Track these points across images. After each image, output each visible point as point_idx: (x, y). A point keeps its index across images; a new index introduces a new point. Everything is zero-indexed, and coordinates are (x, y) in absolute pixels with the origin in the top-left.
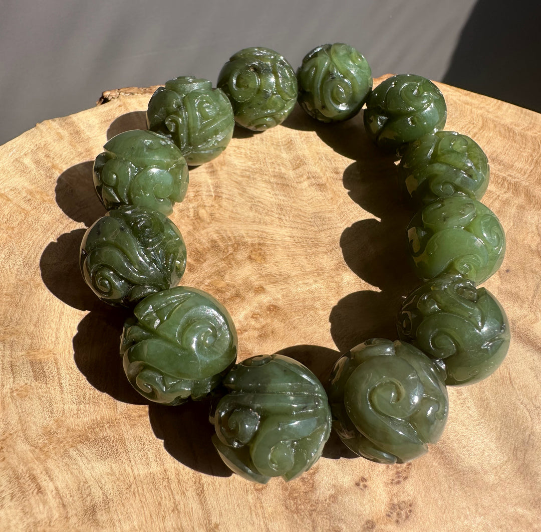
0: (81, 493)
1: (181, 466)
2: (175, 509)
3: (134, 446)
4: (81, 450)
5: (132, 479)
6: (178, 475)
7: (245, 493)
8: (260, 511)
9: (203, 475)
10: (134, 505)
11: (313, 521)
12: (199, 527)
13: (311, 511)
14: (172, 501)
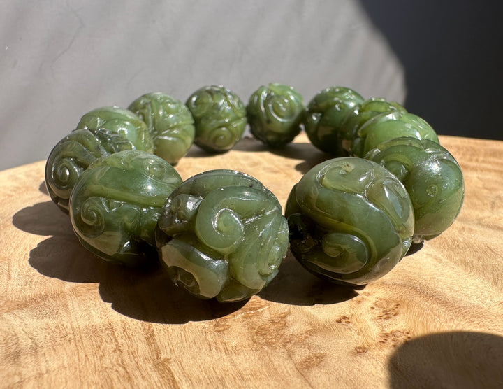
0: (6, 343)
1: (129, 319)
2: (118, 349)
3: (77, 309)
4: (17, 313)
5: (69, 330)
6: (125, 325)
7: (203, 334)
8: (221, 346)
9: (154, 324)
10: (67, 349)
11: (288, 350)
12: (144, 361)
13: (284, 343)
14: (115, 344)
